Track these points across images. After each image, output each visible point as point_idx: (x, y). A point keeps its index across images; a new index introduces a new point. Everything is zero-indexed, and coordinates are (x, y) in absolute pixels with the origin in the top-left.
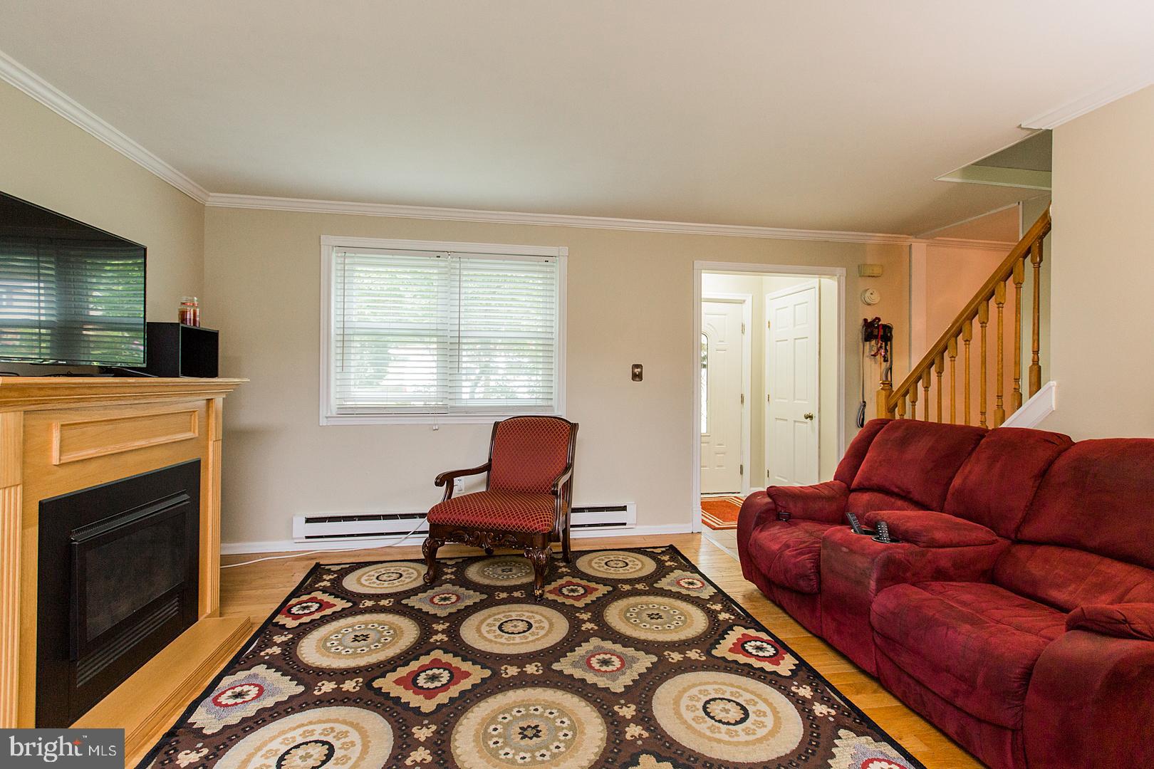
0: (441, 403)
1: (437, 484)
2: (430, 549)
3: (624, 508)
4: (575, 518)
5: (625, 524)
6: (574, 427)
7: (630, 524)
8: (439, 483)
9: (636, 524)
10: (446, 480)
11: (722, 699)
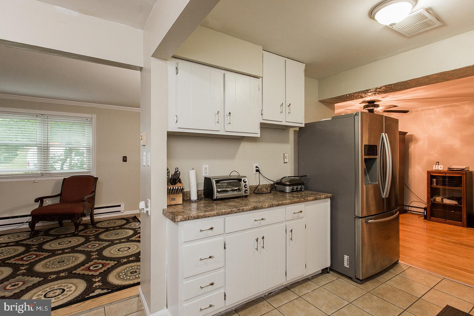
0: (40, 172)
1: (35, 201)
2: (32, 225)
3: (120, 206)
4: (96, 211)
5: (120, 211)
6: (97, 179)
7: (122, 211)
8: (36, 201)
9: (124, 211)
10: (40, 200)
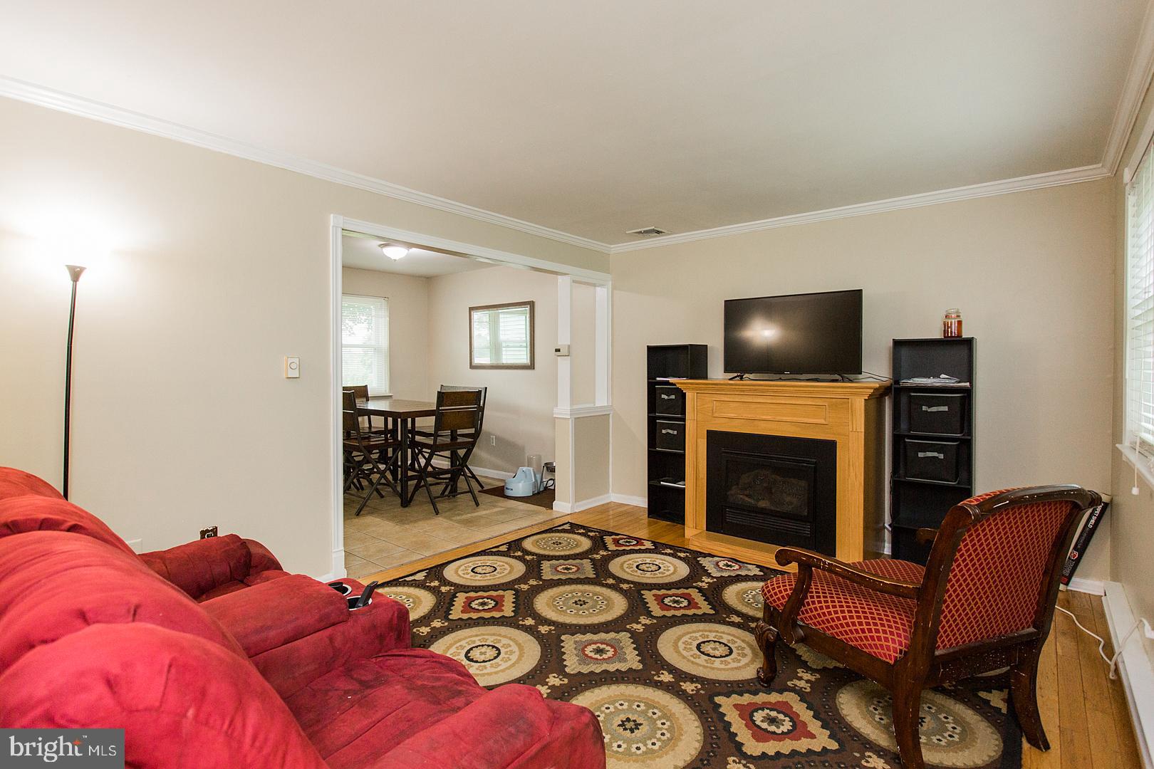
11: (477, 647)
